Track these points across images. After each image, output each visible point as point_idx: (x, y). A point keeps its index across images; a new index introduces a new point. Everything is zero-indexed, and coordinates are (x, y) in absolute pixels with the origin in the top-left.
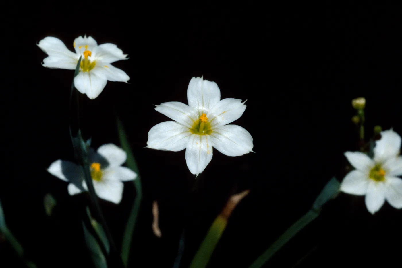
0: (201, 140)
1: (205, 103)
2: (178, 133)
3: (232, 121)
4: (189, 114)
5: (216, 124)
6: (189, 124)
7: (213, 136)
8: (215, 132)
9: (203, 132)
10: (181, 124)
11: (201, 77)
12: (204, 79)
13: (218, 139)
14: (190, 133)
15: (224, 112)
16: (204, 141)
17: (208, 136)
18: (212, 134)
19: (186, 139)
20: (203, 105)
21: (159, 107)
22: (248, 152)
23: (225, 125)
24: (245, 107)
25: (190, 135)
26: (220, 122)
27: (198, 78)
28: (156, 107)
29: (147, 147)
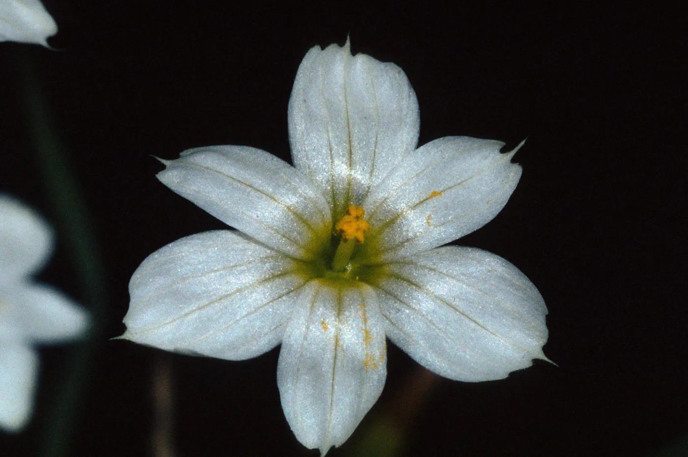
0: (340, 308)
1: (357, 156)
2: (248, 279)
3: (467, 232)
4: (292, 200)
5: (402, 244)
6: (294, 242)
7: (388, 293)
8: (398, 277)
9: (349, 268)
10: (257, 242)
11: (341, 44)
12: (354, 52)
13: (409, 307)
14: (296, 279)
15: (435, 194)
16: (353, 315)
17: (368, 289)
18: (383, 282)
19: (283, 307)
20: (351, 164)
21: (174, 168)
22: (524, 363)
23: (437, 248)
24: (515, 174)
25: (298, 289)
26: (416, 236)
27: (332, 48)
28: (163, 167)
29: (127, 336)
